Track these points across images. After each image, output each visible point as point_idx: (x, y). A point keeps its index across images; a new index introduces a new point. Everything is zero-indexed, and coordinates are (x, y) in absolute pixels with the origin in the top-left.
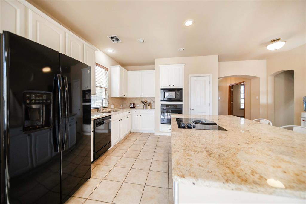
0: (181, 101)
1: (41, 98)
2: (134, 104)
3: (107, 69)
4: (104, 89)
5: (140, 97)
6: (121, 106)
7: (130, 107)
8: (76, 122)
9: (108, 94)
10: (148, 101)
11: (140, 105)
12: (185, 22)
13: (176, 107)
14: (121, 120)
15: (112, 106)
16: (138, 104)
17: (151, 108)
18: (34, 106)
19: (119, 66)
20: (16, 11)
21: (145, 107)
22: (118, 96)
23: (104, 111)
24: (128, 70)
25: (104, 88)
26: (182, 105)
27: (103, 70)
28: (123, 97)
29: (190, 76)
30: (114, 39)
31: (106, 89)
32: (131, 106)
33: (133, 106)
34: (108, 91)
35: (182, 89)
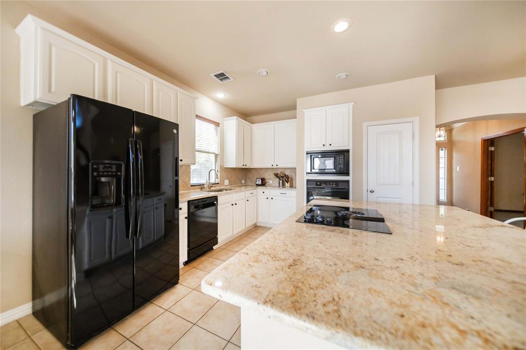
0: (348, 174)
1: (110, 170)
2: (263, 180)
3: (217, 124)
4: (213, 156)
5: (272, 167)
6: (243, 182)
7: (257, 185)
8: (165, 205)
9: (219, 163)
10: (287, 174)
11: (272, 181)
12: (335, 26)
13: (337, 185)
14: (236, 204)
15: (227, 182)
16: (270, 180)
17: (291, 186)
18: (103, 179)
19: (236, 117)
20: (94, 65)
21: (281, 185)
22: (234, 166)
23: (212, 189)
24: (252, 123)
25: (214, 153)
26: (348, 182)
27: (212, 126)
28: (244, 167)
29: (365, 124)
30: (222, 76)
31: (216, 156)
32: (257, 183)
33: (260, 183)
34: (219, 159)
35: (348, 151)
